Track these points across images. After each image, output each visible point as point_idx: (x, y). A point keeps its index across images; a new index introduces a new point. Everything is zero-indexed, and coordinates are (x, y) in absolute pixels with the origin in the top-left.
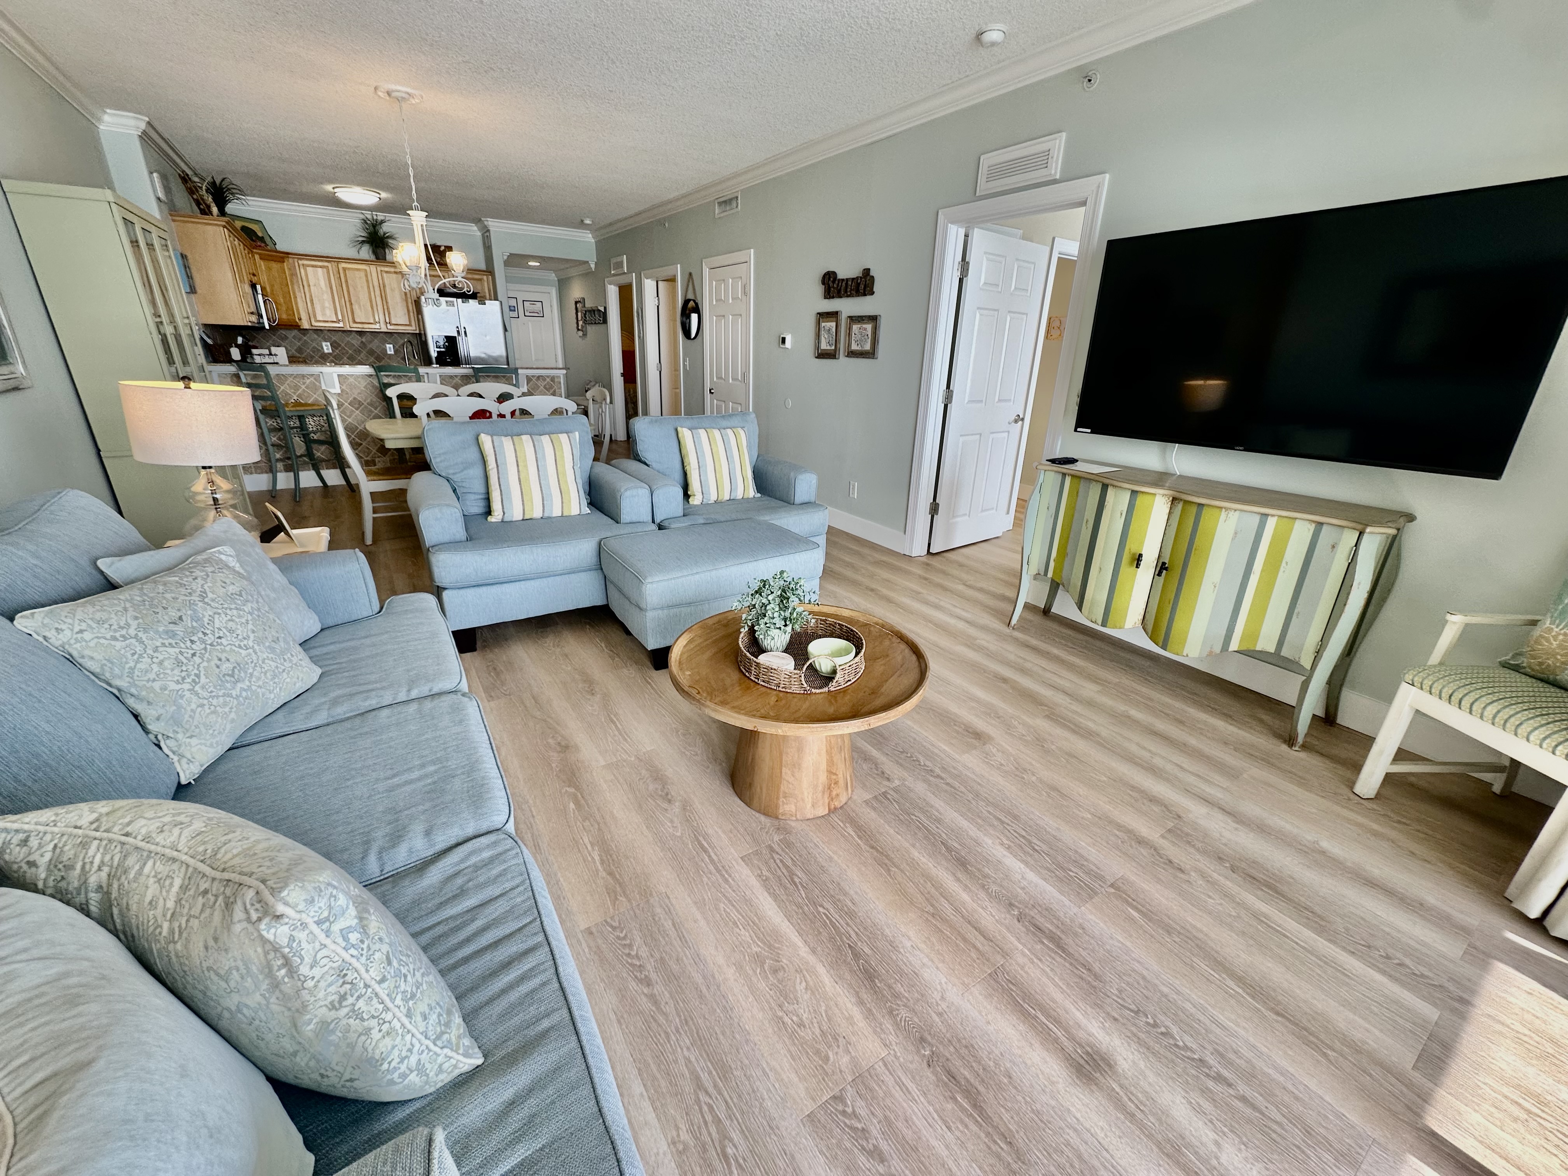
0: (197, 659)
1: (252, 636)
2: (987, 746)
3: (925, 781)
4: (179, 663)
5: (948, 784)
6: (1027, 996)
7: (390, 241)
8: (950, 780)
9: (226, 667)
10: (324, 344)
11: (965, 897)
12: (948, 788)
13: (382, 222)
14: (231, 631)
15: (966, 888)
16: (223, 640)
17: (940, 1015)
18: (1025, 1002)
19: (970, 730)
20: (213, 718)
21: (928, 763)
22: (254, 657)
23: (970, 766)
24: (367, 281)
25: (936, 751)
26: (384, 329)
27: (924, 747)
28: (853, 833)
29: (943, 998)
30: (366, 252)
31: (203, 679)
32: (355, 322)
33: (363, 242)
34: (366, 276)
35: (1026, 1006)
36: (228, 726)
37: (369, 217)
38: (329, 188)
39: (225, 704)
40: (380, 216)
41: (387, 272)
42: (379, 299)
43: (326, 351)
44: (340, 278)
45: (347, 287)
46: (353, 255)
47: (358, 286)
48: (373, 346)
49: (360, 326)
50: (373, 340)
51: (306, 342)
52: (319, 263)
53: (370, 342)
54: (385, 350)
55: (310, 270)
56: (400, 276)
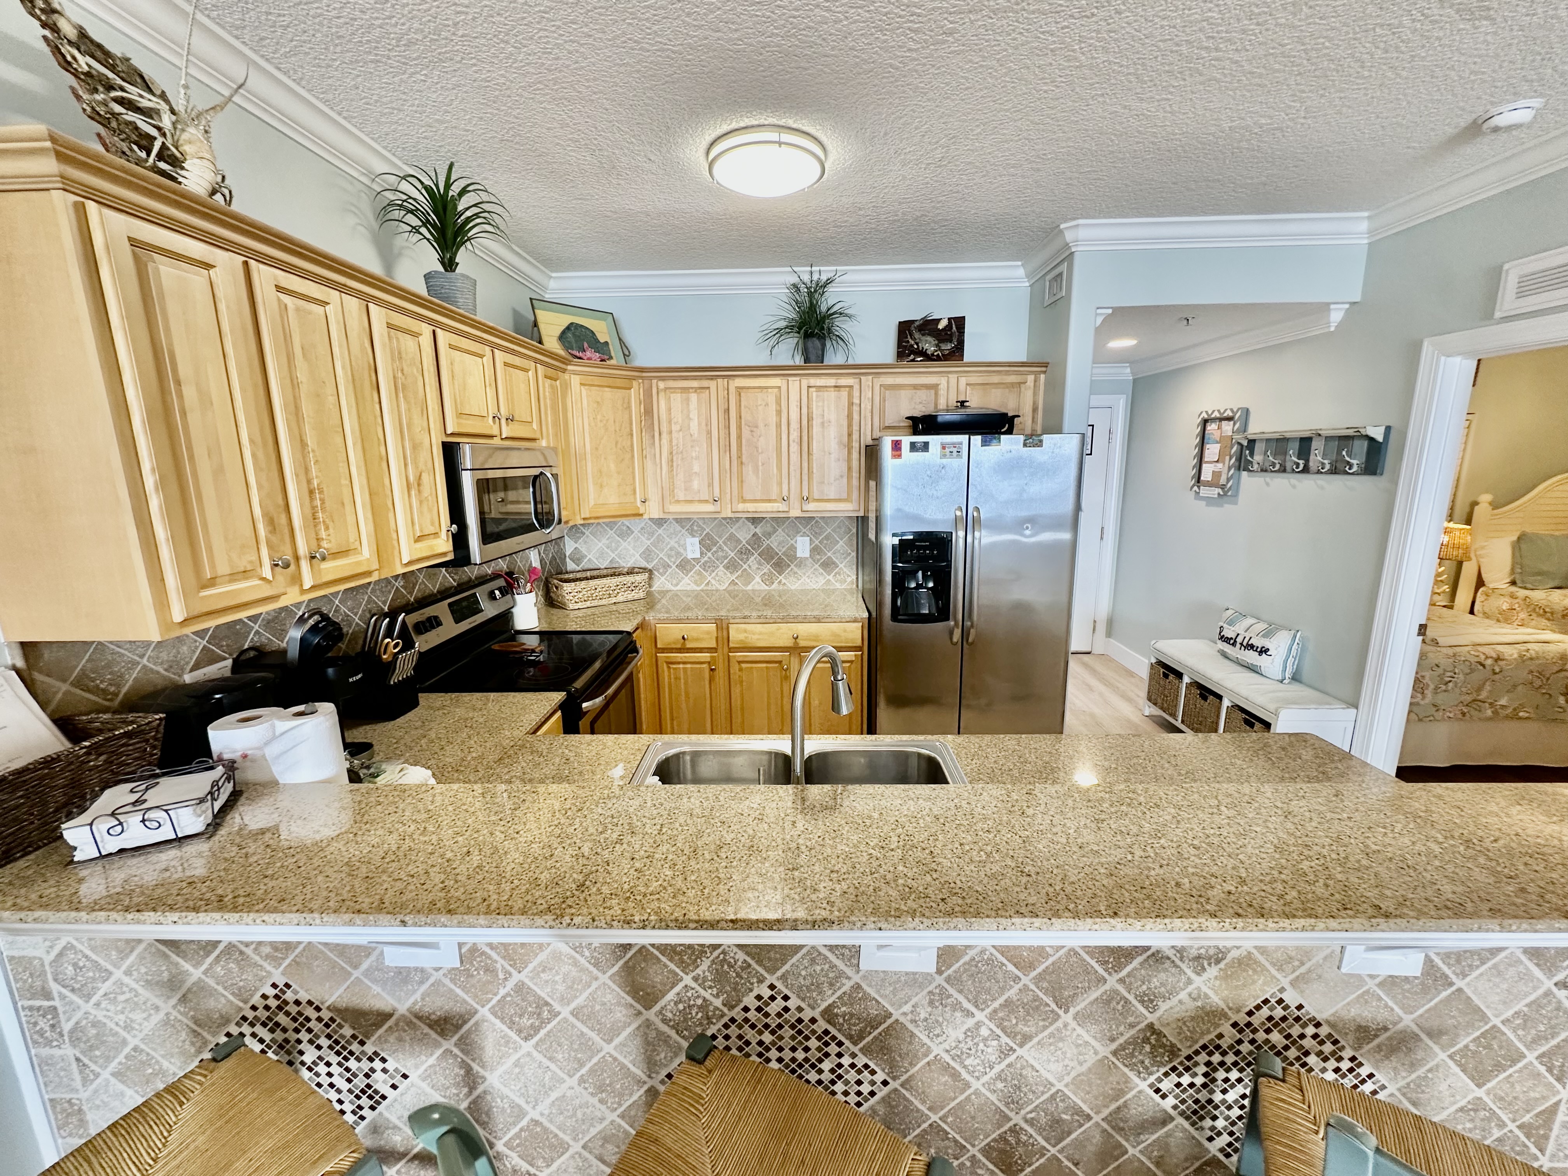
7: (838, 324)
13: (829, 282)
24: (779, 413)
26: (797, 511)
30: (787, 350)
32: (744, 501)
33: (784, 329)
34: (778, 402)
37: (806, 278)
40: (825, 272)
41: (819, 388)
42: (795, 448)
43: (690, 556)
44: (727, 411)
45: (739, 427)
46: (762, 359)
47: (761, 425)
48: (774, 542)
49: (750, 507)
50: (775, 531)
51: (659, 539)
52: (695, 384)
53: (769, 535)
54: (793, 548)
55: (677, 399)
56: (844, 393)
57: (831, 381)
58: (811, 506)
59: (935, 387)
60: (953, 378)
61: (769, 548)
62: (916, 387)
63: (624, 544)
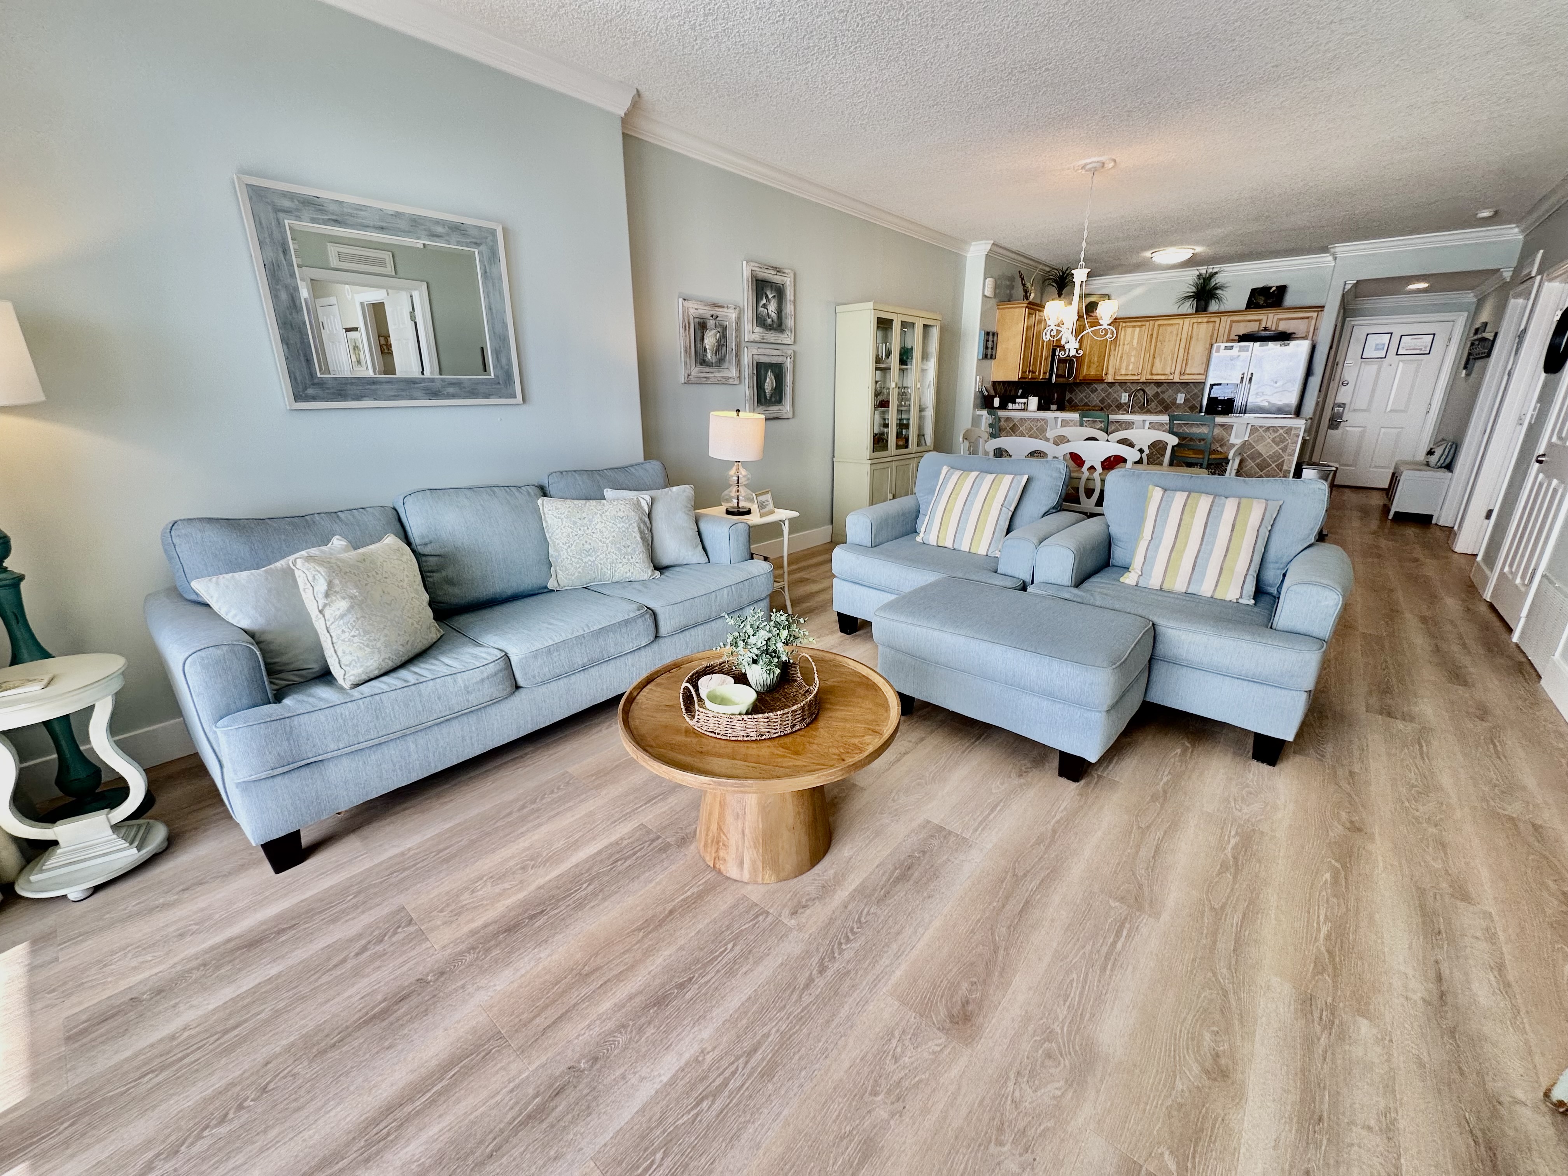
0: (576, 538)
1: (611, 538)
2: (940, 1034)
3: (807, 954)
4: (568, 536)
5: (811, 980)
6: (468, 1071)
7: (1218, 292)
8: (820, 982)
9: (587, 547)
10: (1124, 394)
11: (606, 1005)
12: (802, 980)
13: (1216, 273)
14: (601, 532)
15: (619, 1007)
16: (594, 535)
17: (463, 987)
18: (461, 1068)
19: (970, 1008)
20: (570, 566)
21: (847, 955)
22: (605, 548)
23: (870, 1007)
25: (885, 961)
26: (1177, 380)
27: (887, 945)
28: (689, 893)
29: (478, 989)
30: (1188, 307)
31: (573, 547)
32: (1152, 374)
33: (1188, 297)
34: (1179, 330)
35: (457, 1069)
36: (577, 574)
37: (1204, 272)
38: (1148, 254)
39: (578, 563)
40: (1216, 268)
41: (1200, 323)
43: (1123, 401)
44: (1152, 335)
45: (1156, 342)
46: (1175, 311)
47: (1167, 340)
48: (1165, 396)
49: (1155, 377)
50: (1167, 390)
51: (1110, 393)
52: (1139, 324)
53: (1163, 392)
54: (1176, 399)
55: (1129, 330)
56: (1211, 325)
57: (1205, 320)
58: (1186, 377)
59: (1260, 321)
60: (1271, 316)
61: (1163, 399)
62: (1249, 321)
63: (1092, 396)
